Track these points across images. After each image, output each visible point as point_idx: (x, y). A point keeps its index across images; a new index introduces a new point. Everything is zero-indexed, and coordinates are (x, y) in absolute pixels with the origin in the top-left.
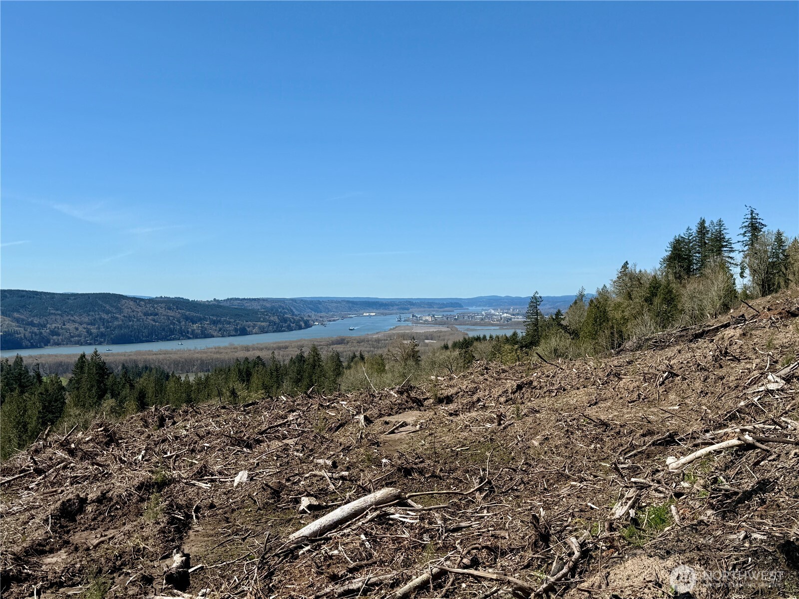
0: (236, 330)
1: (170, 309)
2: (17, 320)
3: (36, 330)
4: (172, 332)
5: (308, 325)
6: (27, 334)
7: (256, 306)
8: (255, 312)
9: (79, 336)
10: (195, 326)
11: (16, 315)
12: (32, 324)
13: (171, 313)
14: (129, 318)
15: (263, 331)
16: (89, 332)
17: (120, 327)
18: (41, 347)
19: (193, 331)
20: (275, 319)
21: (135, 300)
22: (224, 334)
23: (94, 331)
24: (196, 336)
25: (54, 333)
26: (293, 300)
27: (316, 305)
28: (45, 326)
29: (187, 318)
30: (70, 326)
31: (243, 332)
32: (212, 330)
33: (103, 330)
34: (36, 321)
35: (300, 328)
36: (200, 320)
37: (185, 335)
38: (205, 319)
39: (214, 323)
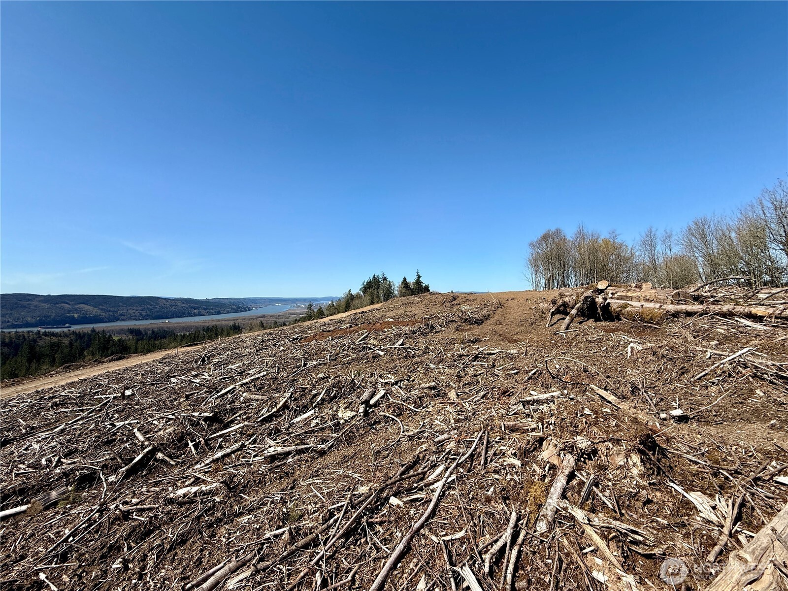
0: (215, 312)
1: (183, 303)
2: (102, 309)
3: (112, 314)
4: (184, 313)
5: (250, 310)
6: (107, 316)
7: (226, 301)
8: (225, 304)
9: (136, 316)
10: (195, 311)
11: (101, 307)
12: (110, 311)
13: (184, 305)
14: (162, 308)
15: (228, 312)
16: (141, 315)
17: (158, 312)
18: (114, 322)
19: (194, 313)
20: (235, 307)
21: (166, 299)
22: (210, 314)
23: (144, 314)
24: (196, 315)
25: (121, 315)
26: (244, 299)
27: (255, 301)
28: (117, 312)
29: (192, 307)
30: (131, 312)
31: (219, 313)
32: (204, 312)
33: (148, 313)
34: (112, 309)
35: (246, 311)
36: (198, 308)
37: (190, 315)
38: (201, 307)
39: (205, 309)
